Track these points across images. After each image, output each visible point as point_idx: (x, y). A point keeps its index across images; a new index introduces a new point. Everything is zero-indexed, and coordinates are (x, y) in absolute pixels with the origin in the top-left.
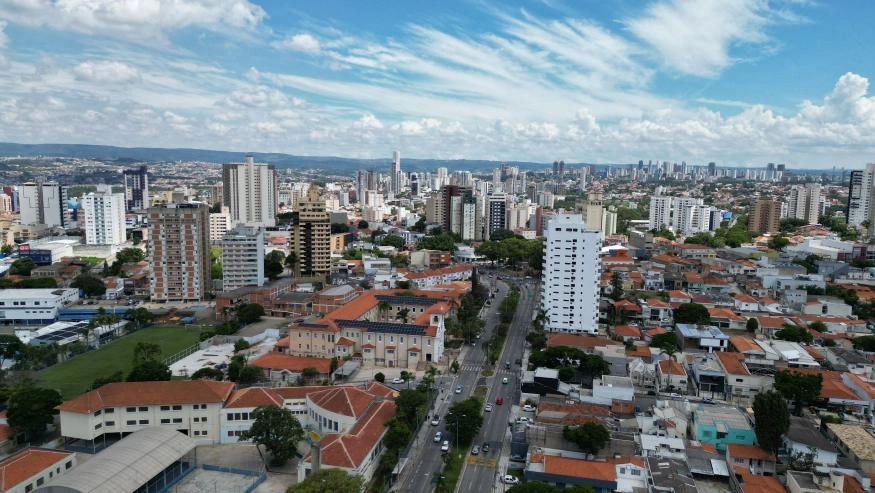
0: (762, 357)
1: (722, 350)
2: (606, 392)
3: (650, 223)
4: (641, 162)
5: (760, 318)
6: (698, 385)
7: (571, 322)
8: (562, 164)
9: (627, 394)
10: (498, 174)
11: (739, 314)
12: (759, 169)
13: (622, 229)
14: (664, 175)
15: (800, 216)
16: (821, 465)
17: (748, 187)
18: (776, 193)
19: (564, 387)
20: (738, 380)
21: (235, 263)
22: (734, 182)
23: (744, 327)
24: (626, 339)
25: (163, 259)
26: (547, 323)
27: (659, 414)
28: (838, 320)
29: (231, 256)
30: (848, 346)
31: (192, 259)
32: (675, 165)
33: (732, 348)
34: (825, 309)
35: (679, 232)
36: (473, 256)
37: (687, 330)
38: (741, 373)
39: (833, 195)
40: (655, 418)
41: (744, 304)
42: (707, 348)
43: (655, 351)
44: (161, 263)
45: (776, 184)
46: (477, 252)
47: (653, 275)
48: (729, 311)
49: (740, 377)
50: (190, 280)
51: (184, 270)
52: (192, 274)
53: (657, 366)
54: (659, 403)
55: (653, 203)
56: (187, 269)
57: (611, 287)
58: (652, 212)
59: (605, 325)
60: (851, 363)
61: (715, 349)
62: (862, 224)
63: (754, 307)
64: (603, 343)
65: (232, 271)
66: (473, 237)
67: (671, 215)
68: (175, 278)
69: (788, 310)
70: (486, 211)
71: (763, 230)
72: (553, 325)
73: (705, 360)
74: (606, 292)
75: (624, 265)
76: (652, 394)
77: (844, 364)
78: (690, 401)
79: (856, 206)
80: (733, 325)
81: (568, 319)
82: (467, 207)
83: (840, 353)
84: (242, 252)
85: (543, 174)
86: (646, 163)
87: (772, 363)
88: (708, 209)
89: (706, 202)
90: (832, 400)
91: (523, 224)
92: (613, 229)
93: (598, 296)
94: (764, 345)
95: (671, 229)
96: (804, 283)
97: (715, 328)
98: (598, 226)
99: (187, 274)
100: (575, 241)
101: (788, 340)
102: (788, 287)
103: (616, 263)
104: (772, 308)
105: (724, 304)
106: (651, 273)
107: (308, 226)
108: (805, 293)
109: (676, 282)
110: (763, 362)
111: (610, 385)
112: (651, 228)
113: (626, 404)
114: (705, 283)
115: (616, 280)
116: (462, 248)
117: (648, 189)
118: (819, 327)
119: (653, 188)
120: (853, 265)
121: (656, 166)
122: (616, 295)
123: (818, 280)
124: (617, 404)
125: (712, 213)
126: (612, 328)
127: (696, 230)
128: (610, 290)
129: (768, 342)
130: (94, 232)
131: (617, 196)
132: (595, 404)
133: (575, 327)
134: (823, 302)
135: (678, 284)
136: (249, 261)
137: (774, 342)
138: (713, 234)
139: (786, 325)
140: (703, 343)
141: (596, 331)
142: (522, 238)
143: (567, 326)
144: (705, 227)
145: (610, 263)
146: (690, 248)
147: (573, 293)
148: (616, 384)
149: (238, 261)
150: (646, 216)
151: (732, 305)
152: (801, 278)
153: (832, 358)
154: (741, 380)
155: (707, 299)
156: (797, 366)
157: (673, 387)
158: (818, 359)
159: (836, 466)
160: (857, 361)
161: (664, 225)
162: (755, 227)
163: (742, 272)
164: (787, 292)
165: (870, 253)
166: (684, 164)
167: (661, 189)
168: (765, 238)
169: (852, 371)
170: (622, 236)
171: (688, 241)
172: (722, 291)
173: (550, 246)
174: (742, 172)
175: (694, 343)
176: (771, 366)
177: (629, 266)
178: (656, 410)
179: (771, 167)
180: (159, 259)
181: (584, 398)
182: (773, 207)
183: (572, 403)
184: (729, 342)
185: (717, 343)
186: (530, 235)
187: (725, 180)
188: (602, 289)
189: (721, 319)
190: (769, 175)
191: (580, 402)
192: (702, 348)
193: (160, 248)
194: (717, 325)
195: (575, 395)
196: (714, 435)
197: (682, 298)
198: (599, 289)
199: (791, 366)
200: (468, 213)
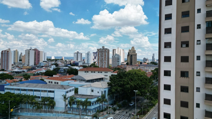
21: (114, 62)
25: (100, 60)
29: (114, 60)
31: (106, 60)
44: (99, 61)
50: (105, 65)
51: (104, 62)
52: (105, 64)
56: (105, 62)
65: (114, 64)
68: (102, 64)
84: (116, 60)
99: (104, 63)
107: (131, 56)
130: (87, 61)
136: (118, 62)
149: (115, 61)
180: (99, 60)
193: (99, 58)
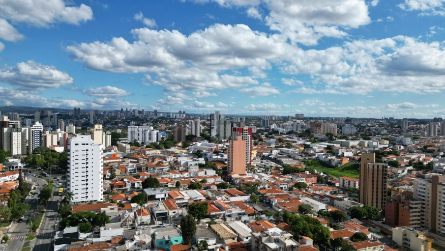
0: (183, 199)
1: (166, 199)
2: (108, 233)
3: (129, 139)
4: (122, 109)
5: (181, 180)
6: (155, 219)
7: (87, 197)
8: (79, 109)
9: (120, 232)
10: (37, 115)
11: (172, 180)
12: (176, 113)
13: (114, 143)
14: (134, 115)
15: (194, 134)
16: (210, 245)
17: (172, 121)
18: (183, 123)
19: (82, 236)
20: (173, 212)
22: (166, 119)
23: (174, 186)
24: (118, 201)
26: (71, 200)
27: (137, 238)
28: (211, 177)
30: (215, 188)
32: (139, 111)
33: (170, 197)
34: (206, 174)
35: (143, 143)
36: (20, 165)
37: (149, 192)
38: (175, 209)
39: (204, 124)
40: (135, 242)
41: (174, 175)
42: (159, 199)
43: (133, 205)
45: (183, 120)
46: (22, 162)
47: (131, 166)
48: (167, 179)
49: (174, 211)
53: (135, 213)
54: (137, 232)
55: (129, 129)
57: (109, 174)
58: (129, 133)
59: (107, 195)
60: (217, 195)
61: (162, 199)
62: (216, 136)
63: (178, 176)
64: (106, 206)
66: (20, 153)
67: (139, 134)
69: (192, 175)
70: (29, 136)
71: (179, 141)
72: (75, 200)
73: (158, 205)
74: (107, 177)
75: (116, 162)
76: (133, 228)
77: (214, 196)
78: (153, 228)
79: (213, 128)
80: (170, 186)
81: (85, 195)
82: (15, 134)
83: (212, 192)
85: (68, 115)
86: (125, 110)
87: (187, 201)
88: (155, 132)
89: (154, 128)
90: (212, 214)
91: (55, 143)
92: (109, 143)
93: (102, 180)
94: (183, 193)
95: (138, 141)
96: (197, 162)
97: (162, 188)
98: (101, 142)
100: (87, 150)
101: (193, 189)
102: (191, 165)
103: (111, 161)
104: (186, 175)
105: (165, 176)
106: (130, 164)
108: (198, 167)
109: (142, 168)
110: (184, 201)
111: (110, 229)
112: (129, 141)
113: (119, 237)
114: (156, 167)
115: (112, 170)
116: (11, 160)
117: (126, 123)
118: (204, 181)
119: (129, 122)
120: (214, 153)
121: (129, 111)
122: (111, 178)
123: (202, 161)
124: (114, 239)
125: (157, 133)
126: (110, 196)
127: (150, 141)
128: (108, 176)
129: (185, 191)
131: (110, 126)
132: (102, 242)
133: (90, 199)
134: (205, 170)
135: (144, 169)
137: (187, 191)
138: (158, 143)
139: (191, 182)
140: (157, 197)
141: (101, 199)
142: (54, 151)
143: (84, 200)
144: (154, 140)
145: (108, 161)
146: (148, 150)
147: (87, 180)
148: (114, 228)
150: (126, 136)
151: (168, 176)
152: (196, 160)
153: (210, 194)
154: (175, 212)
155: (158, 174)
156: (197, 200)
157: (143, 222)
158: (205, 196)
159: (215, 244)
160: (219, 194)
161: (136, 140)
162: (176, 139)
163: (172, 160)
164: (191, 167)
165: (220, 147)
166: (143, 110)
167: (133, 122)
168: (180, 144)
169: (218, 199)
170: (114, 146)
171: (147, 147)
172: (164, 170)
173: (72, 154)
174: (168, 114)
175: (152, 198)
176: (186, 203)
177: (118, 162)
178: (136, 237)
179: (180, 112)
181: (95, 240)
182: (183, 130)
183: (88, 244)
184: (169, 195)
185: (163, 196)
186: (60, 149)
187: (162, 118)
188: (105, 176)
189: (164, 184)
190: (180, 116)
191: (92, 243)
192: (156, 199)
194: (162, 187)
195: (90, 239)
196: (165, 243)
197: (146, 175)
198: (102, 176)
199: (195, 201)
200: (16, 138)
